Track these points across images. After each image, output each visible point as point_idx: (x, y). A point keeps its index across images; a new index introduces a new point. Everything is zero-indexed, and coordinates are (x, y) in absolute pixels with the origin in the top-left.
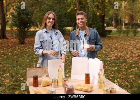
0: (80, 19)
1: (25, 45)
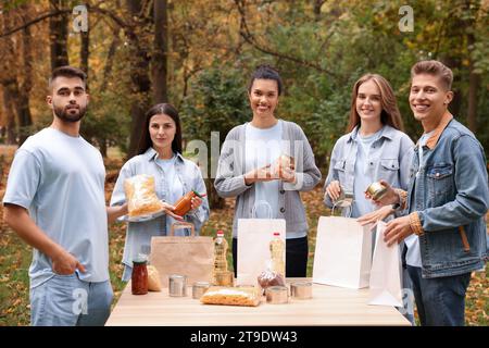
0: (421, 91)
1: (224, 212)
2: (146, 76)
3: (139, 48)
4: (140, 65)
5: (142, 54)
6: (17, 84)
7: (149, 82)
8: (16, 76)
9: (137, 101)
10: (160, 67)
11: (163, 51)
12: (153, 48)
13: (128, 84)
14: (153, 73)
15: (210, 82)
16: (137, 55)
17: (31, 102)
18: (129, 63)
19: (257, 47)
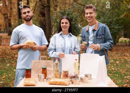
0: (89, 14)
2: (44, 12)
3: (42, 3)
4: (42, 9)
5: (43, 5)
6: (7, 15)
7: (45, 14)
8: (7, 13)
9: (41, 20)
10: (48, 9)
11: (49, 4)
12: (46, 3)
13: (39, 14)
14: (46, 11)
15: (63, 13)
16: (42, 6)
17: (12, 20)
18: (39, 8)
19: (78, 3)
